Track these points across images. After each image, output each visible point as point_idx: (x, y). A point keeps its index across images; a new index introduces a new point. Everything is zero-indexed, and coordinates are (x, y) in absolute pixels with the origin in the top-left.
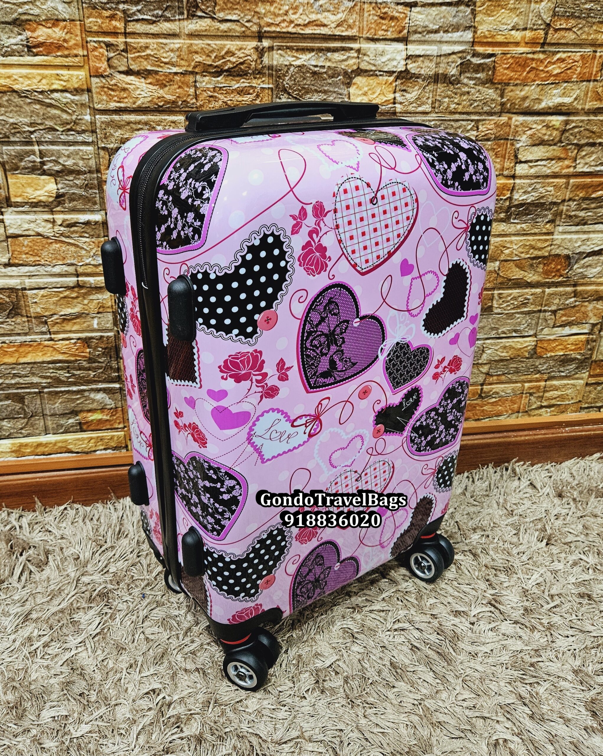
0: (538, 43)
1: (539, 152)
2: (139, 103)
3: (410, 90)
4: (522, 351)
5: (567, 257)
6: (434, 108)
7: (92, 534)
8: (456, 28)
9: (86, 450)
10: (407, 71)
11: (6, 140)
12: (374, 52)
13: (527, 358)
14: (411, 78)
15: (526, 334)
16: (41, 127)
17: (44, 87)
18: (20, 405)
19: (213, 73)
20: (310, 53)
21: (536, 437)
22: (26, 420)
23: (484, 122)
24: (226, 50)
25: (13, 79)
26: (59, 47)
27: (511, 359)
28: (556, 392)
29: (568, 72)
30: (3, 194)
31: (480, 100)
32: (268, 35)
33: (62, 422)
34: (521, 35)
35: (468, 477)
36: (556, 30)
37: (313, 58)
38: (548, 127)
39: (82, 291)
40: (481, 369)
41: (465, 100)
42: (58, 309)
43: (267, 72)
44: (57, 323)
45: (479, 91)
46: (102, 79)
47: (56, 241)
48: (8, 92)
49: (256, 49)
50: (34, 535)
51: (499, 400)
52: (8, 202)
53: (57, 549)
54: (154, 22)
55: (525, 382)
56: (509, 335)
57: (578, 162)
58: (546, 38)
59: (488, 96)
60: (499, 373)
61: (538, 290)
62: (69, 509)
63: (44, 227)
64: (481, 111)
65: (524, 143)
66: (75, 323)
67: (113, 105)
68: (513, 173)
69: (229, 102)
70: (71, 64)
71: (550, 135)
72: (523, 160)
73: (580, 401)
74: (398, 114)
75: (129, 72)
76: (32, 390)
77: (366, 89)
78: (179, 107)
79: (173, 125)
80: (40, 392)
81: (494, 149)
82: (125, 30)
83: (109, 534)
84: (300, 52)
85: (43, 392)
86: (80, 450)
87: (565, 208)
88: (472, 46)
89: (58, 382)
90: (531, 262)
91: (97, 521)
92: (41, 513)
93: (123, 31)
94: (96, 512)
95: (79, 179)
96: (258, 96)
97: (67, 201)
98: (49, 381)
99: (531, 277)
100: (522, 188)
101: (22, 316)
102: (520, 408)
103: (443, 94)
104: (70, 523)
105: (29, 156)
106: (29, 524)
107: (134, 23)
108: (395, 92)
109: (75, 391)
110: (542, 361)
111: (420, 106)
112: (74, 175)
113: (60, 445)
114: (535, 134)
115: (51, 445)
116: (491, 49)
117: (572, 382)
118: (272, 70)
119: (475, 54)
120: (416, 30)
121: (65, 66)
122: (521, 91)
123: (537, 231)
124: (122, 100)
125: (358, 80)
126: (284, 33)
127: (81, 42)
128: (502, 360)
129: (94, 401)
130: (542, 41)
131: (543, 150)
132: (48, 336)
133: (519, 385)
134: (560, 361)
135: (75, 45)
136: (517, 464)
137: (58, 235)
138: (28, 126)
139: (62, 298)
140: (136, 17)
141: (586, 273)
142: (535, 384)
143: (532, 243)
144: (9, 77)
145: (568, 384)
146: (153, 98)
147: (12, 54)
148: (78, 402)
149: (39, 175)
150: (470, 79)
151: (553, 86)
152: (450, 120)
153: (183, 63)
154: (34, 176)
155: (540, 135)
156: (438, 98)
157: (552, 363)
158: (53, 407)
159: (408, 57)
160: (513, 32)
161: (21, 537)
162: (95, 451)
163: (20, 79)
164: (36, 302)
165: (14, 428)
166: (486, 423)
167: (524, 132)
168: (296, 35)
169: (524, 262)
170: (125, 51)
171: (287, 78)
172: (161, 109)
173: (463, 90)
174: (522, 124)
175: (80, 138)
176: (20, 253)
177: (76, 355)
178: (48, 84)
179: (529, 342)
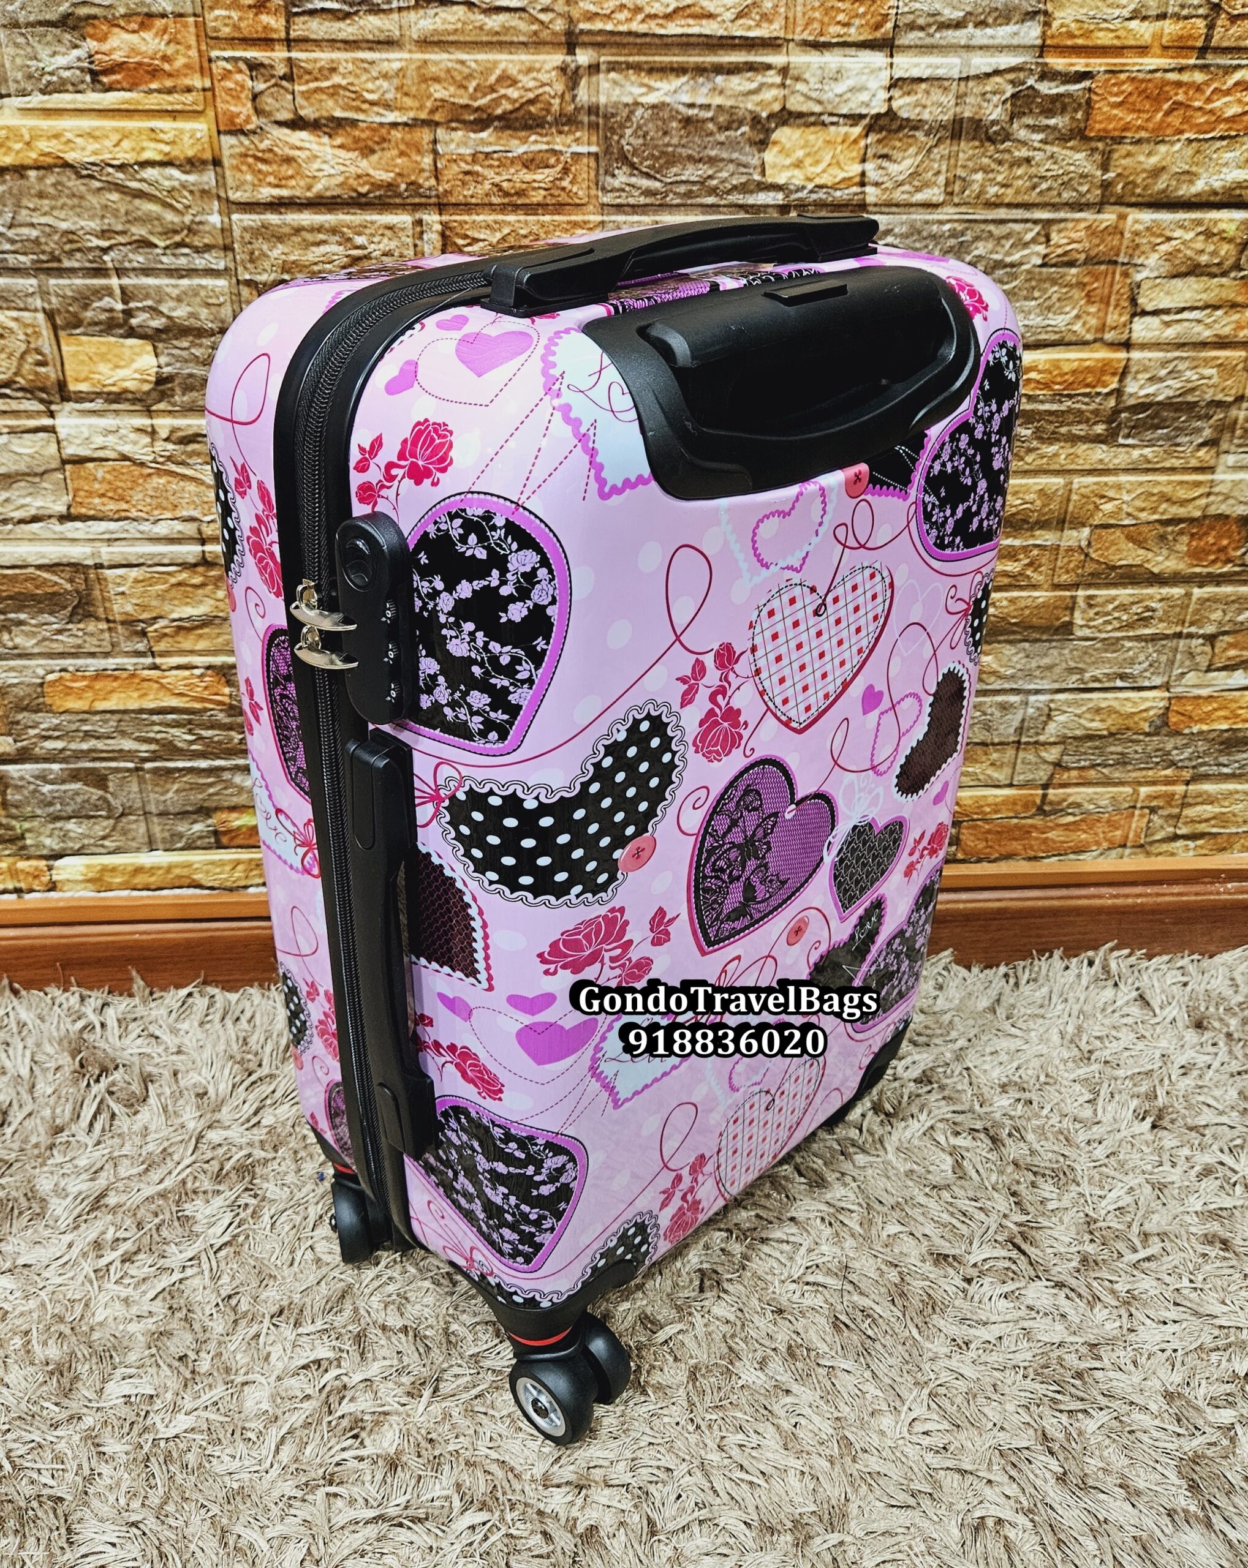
0: (1193, 48)
1: (1188, 291)
2: (318, 187)
3: (896, 155)
4: (1136, 719)
5: (1244, 521)
6: (952, 194)
7: (235, 1047)
8: (1004, 16)
9: (229, 884)
10: (890, 113)
11: (55, 265)
12: (819, 72)
13: (1148, 734)
14: (901, 128)
15: (1147, 684)
16: (121, 239)
17: (127, 156)
18: (101, 793)
19: (471, 122)
20: (678, 76)
21: (1160, 899)
22: (112, 822)
23: (1062, 225)
24: (498, 72)
25: (63, 139)
26: (155, 73)
27: (1112, 734)
28: (1209, 808)
30: (53, 376)
31: (1055, 178)
32: (586, 39)
33: (180, 829)
34: (1151, 30)
35: (1006, 975)
36: (1234, 19)
37: (685, 88)
38: (1208, 234)
39: (212, 573)
40: (1043, 754)
41: (1020, 177)
42: (167, 607)
43: (586, 119)
44: (165, 635)
45: (1052, 157)
46: (242, 138)
47: (160, 472)
48: (56, 166)
49: (563, 69)
50: (127, 1041)
51: (1082, 820)
52: (63, 392)
53: (167, 1074)
54: (347, 15)
55: (1140, 784)
56: (1107, 685)
58: (1208, 37)
59: (1072, 168)
60: (1083, 763)
61: (1177, 591)
62: (196, 995)
63: (135, 443)
64: (1057, 200)
65: (1152, 270)
66: (200, 636)
67: (266, 193)
68: (1125, 336)
69: (505, 185)
70: (179, 107)
71: (1214, 253)
72: (1149, 308)
74: (870, 209)
75: (297, 123)
76: (122, 765)
77: (800, 153)
78: (400, 195)
79: (388, 233)
80: (137, 769)
81: (1085, 285)
82: (288, 33)
83: (268, 1049)
84: (656, 75)
85: (142, 769)
86: (216, 884)
87: (1242, 415)
88: (1041, 56)
89: (171, 750)
90: (1161, 530)
91: (249, 1021)
92: (144, 1002)
93: (283, 35)
94: (248, 1004)
95: (201, 345)
96: (566, 170)
97: (178, 391)
98: (153, 747)
99: (1162, 562)
100: (1146, 370)
101: (98, 619)
102: (1127, 837)
103: (970, 164)
104: (196, 1024)
105: (100, 299)
106: (119, 1021)
107: (306, 18)
108: (864, 161)
109: (204, 770)
110: (1180, 741)
111: (918, 190)
112: (191, 338)
113: (177, 871)
114: (1179, 251)
115: (160, 872)
116: (1083, 61)
118: (597, 115)
119: (1047, 75)
120: (914, 22)
121: (167, 111)
122: (1150, 154)
123: (1177, 463)
124: (283, 182)
125: (784, 135)
126: (620, 33)
127: (197, 59)
128: (1090, 737)
129: (241, 789)
130: (1199, 43)
131: (1195, 286)
132: (149, 661)
133: (1128, 790)
134: (1221, 743)
135: (187, 66)
136: (1116, 954)
137: (161, 460)
138: (97, 237)
139: (173, 585)
140: (310, 6)
142: (1164, 788)
143: (1165, 489)
144: (56, 136)
145: (1237, 792)
146: (347, 178)
147: (60, 88)
148: (211, 790)
149: (122, 336)
150: (1034, 129)
151: (1224, 143)
152: (985, 221)
153: (408, 102)
154: (112, 339)
155: (1189, 253)
156: (960, 172)
157: (1202, 746)
158: (163, 798)
159: (895, 83)
160: (1134, 24)
161: (102, 1044)
162: (246, 887)
163: (79, 140)
164: (123, 593)
165: (88, 837)
166: (1051, 865)
167: (1154, 247)
168: (648, 40)
169: (1145, 529)
170: (289, 77)
171: (628, 132)
172: (363, 200)
173: (1017, 154)
174: (1148, 229)
175: (200, 262)
176: (90, 494)
177: (203, 700)
178: (133, 149)
179: (1153, 701)
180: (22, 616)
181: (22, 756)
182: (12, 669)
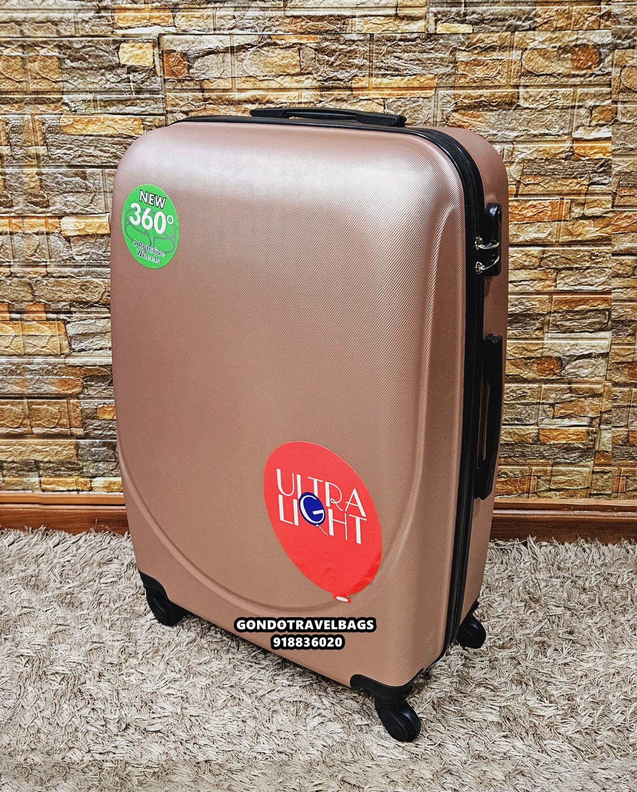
1: (522, 274)
4: (526, 437)
5: (559, 359)
13: (532, 444)
15: (528, 423)
18: (113, 452)
22: (116, 463)
27: (516, 443)
28: (563, 477)
29: (541, 214)
36: (526, 185)
38: (527, 255)
51: (508, 480)
55: (532, 465)
56: (511, 423)
57: (558, 282)
58: (517, 191)
60: (506, 455)
61: (535, 386)
71: (530, 262)
73: (588, 488)
87: (551, 318)
90: (525, 361)
99: (527, 374)
100: (511, 302)
102: (529, 489)
110: (546, 447)
114: (517, 261)
117: (578, 469)
123: (528, 336)
128: (509, 444)
130: (514, 193)
131: (525, 273)
133: (527, 468)
134: (564, 449)
141: (578, 373)
142: (542, 468)
143: (524, 346)
145: (574, 471)
151: (528, 225)
155: (521, 261)
157: (556, 450)
165: (107, 469)
169: (519, 361)
179: (532, 430)
180: (93, 383)
181: (86, 436)
182: (86, 403)
